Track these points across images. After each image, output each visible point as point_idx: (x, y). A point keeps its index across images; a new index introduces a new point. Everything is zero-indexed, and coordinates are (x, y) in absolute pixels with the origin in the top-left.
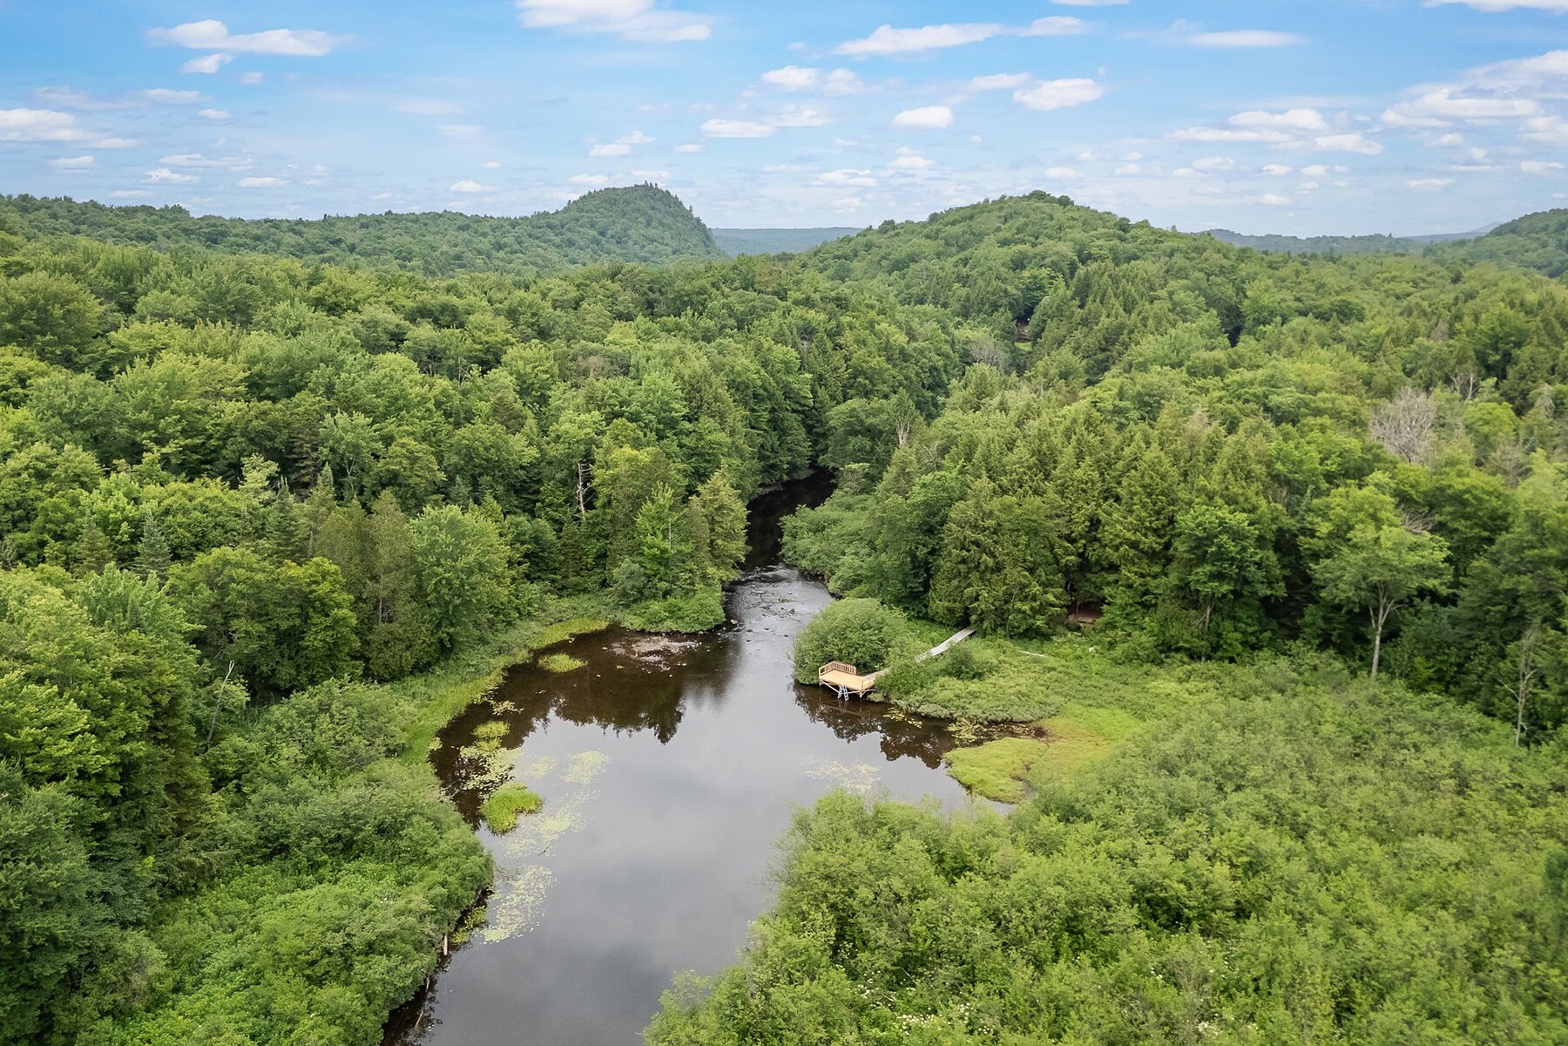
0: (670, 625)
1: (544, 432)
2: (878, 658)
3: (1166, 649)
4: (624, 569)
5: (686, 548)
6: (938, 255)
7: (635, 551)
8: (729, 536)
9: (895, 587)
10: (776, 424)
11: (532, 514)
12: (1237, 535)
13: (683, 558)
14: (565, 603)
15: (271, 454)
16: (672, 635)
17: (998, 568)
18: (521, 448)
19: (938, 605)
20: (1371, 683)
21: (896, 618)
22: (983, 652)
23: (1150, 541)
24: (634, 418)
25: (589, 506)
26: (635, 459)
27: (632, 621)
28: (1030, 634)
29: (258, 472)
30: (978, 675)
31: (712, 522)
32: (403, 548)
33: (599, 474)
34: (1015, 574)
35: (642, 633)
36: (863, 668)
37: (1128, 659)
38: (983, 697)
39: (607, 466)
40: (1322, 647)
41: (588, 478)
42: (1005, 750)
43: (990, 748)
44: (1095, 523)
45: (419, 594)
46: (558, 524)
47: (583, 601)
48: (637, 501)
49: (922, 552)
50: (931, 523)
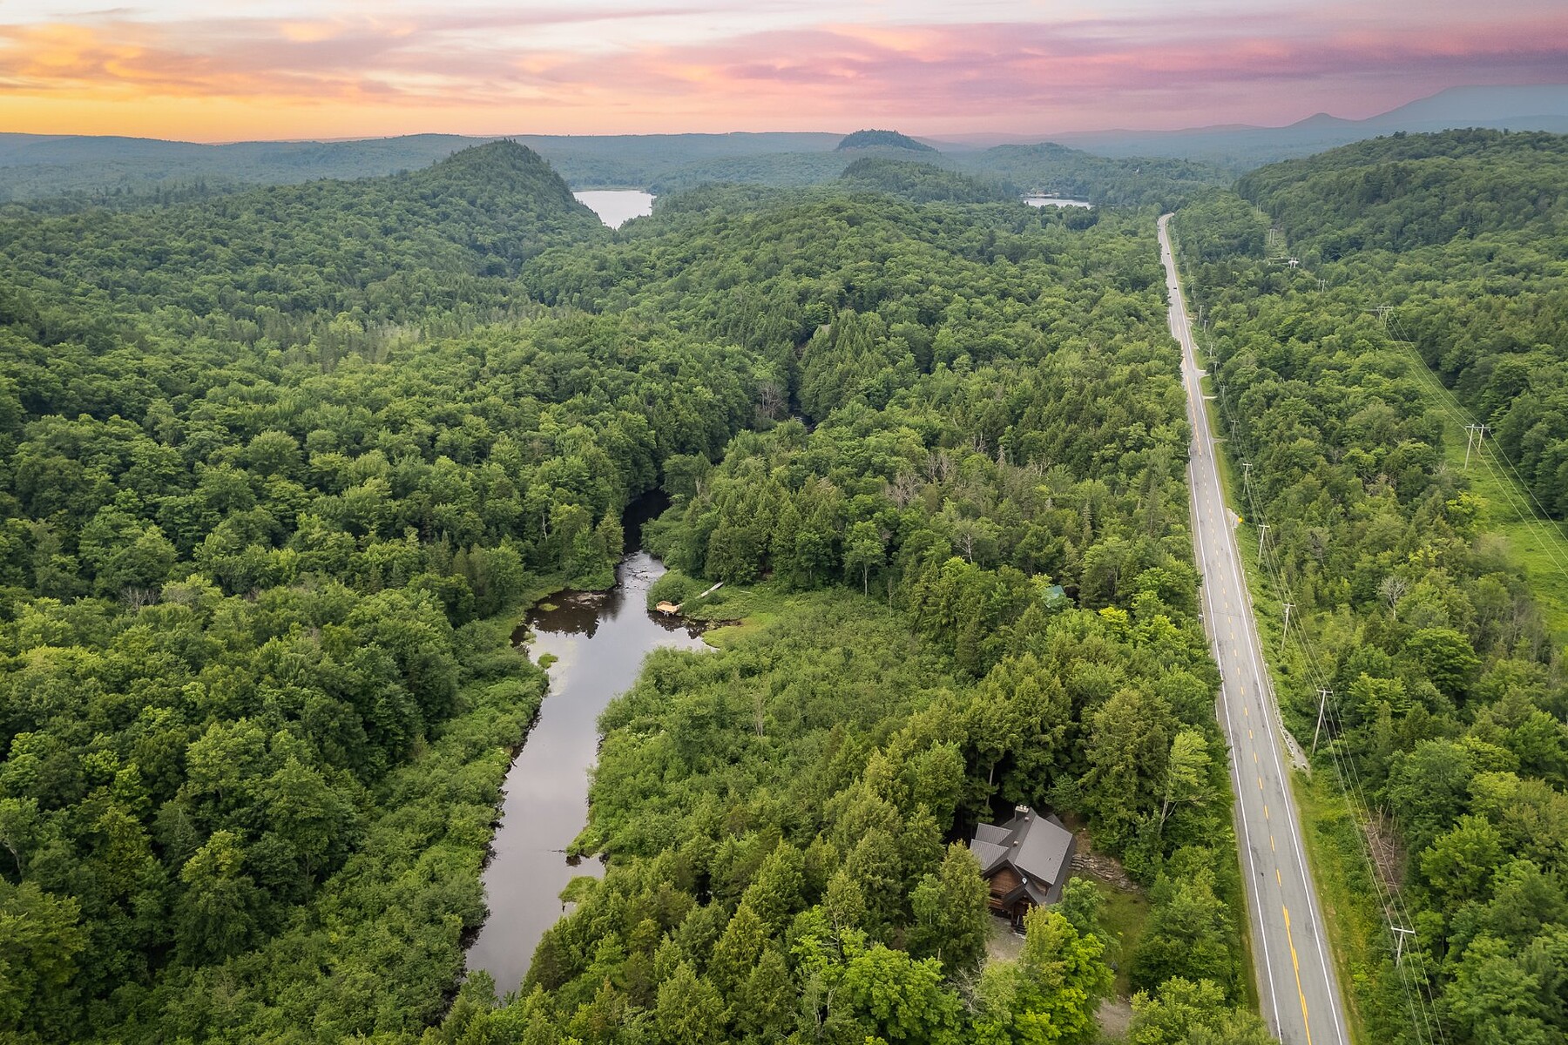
0: (591, 587)
1: (523, 496)
2: (680, 599)
3: (793, 588)
4: (569, 563)
5: (597, 552)
6: (751, 279)
7: (574, 554)
8: (616, 544)
9: (689, 566)
10: (635, 463)
11: (523, 539)
12: (816, 544)
13: (595, 556)
14: (543, 579)
15: (415, 525)
16: (594, 592)
17: (730, 558)
18: (514, 506)
19: (708, 573)
20: (863, 598)
21: (688, 580)
22: (725, 593)
23: (787, 545)
24: (564, 485)
25: (549, 532)
26: (570, 511)
27: (575, 586)
28: (744, 584)
29: (412, 535)
30: (720, 603)
31: (607, 538)
32: (485, 567)
33: (554, 520)
34: (737, 560)
35: (580, 592)
36: (674, 603)
37: (780, 592)
38: (720, 611)
39: (556, 515)
40: (849, 585)
41: (547, 520)
42: (724, 630)
43: (719, 630)
44: (770, 537)
45: (493, 584)
46: (536, 542)
47: (551, 578)
48: (573, 531)
49: (700, 551)
50: (703, 539)
